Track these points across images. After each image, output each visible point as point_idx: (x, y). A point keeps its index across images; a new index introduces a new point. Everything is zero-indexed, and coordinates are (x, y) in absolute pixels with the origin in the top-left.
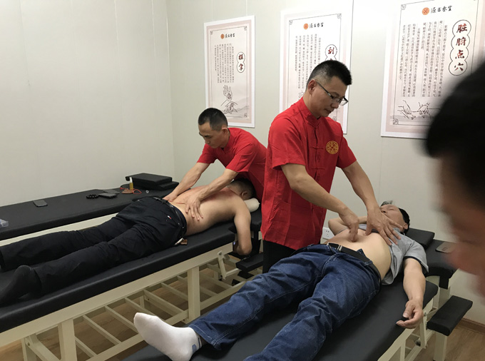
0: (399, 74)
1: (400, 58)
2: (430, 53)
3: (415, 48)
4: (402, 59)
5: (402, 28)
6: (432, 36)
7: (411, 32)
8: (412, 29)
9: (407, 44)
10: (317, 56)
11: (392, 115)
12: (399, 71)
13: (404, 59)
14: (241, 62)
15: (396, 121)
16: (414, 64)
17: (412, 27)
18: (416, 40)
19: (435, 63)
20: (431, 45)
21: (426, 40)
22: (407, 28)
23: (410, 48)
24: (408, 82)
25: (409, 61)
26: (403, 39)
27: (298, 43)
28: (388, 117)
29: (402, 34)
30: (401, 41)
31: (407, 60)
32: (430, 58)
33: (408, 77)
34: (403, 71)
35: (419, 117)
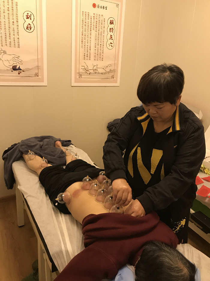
0: (81, 45)
1: (81, 33)
2: (97, 33)
3: (89, 29)
4: (82, 34)
5: (81, 13)
6: (98, 23)
7: (87, 18)
8: (87, 16)
9: (85, 25)
10: (15, 17)
11: (78, 71)
12: (81, 42)
15: (80, 75)
16: (89, 39)
17: (87, 14)
18: (90, 23)
19: (100, 41)
20: (98, 29)
21: (95, 24)
22: (84, 13)
23: (87, 29)
24: (86, 50)
25: (86, 37)
26: (83, 21)
28: (76, 73)
29: (82, 17)
30: (81, 22)
31: (85, 35)
32: (97, 37)
33: (86, 47)
34: (83, 43)
35: (93, 73)
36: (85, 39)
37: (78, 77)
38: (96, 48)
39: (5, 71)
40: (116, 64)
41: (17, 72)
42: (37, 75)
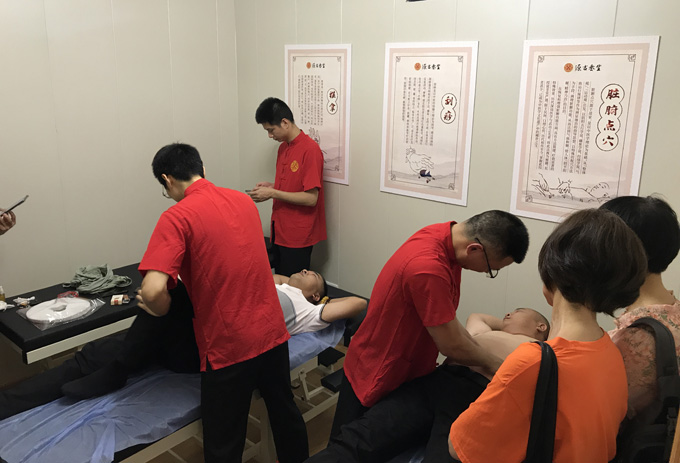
0: (534, 140)
1: (536, 120)
2: (573, 119)
3: (555, 112)
4: (538, 122)
5: (539, 84)
6: (575, 98)
7: (551, 91)
8: (551, 88)
9: (546, 105)
10: (431, 104)
11: (524, 189)
12: (534, 137)
13: (542, 122)
14: (333, 101)
15: (529, 198)
16: (553, 131)
17: (551, 84)
18: (556, 101)
19: (578, 133)
20: (574, 109)
21: (568, 102)
22: (545, 85)
23: (549, 111)
24: (545, 151)
25: (547, 126)
26: (541, 98)
27: (407, 87)
28: (520, 192)
29: (539, 92)
30: (538, 100)
31: (544, 124)
32: (573, 124)
33: (546, 145)
34: (540, 137)
35: (559, 197)
36: (544, 131)
37: (524, 199)
38: (570, 148)
39: (411, 176)
40: (622, 185)
41: (425, 179)
42: (452, 187)
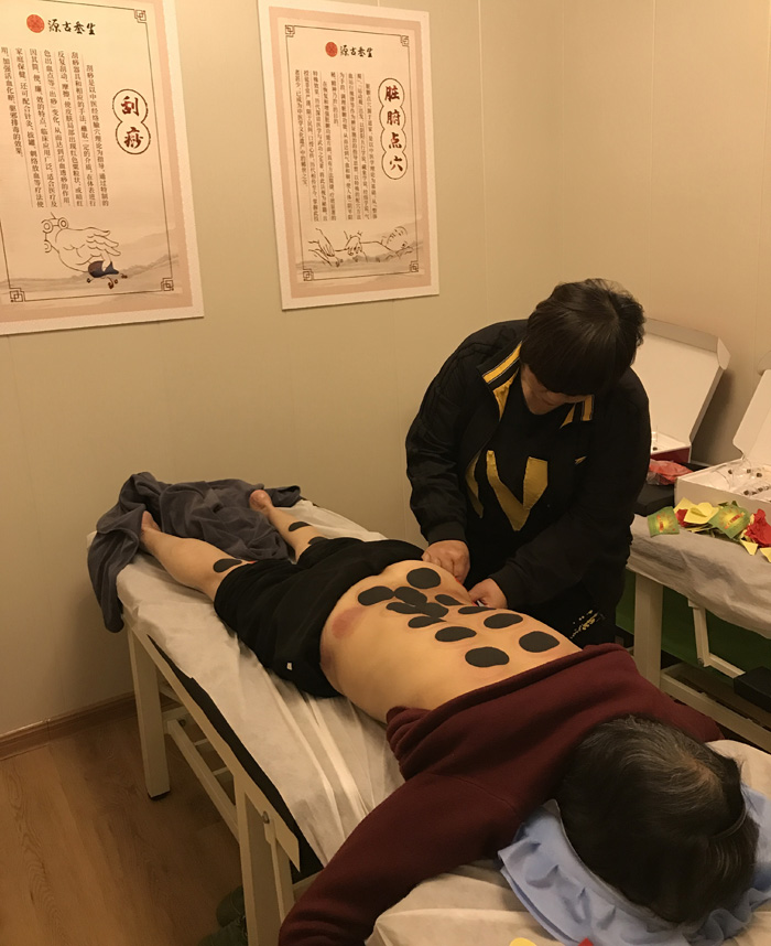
0: (300, 174)
1: (298, 139)
2: (349, 133)
3: (323, 121)
4: (302, 141)
5: (293, 76)
6: (348, 99)
7: (312, 89)
8: (312, 82)
9: (309, 112)
10: (88, 114)
11: (299, 260)
12: (300, 167)
13: (307, 141)
15: (308, 274)
16: (325, 154)
17: (311, 77)
18: (322, 105)
19: (359, 155)
20: (349, 118)
21: (339, 105)
22: (302, 76)
23: (314, 123)
24: (318, 190)
25: (316, 146)
26: (299, 100)
27: (15, 71)
28: (293, 266)
29: (295, 89)
30: (295, 102)
31: (311, 143)
32: (350, 144)
33: (318, 178)
34: (308, 167)
35: (349, 260)
36: (311, 155)
37: (300, 278)
38: (352, 180)
39: (66, 281)
40: (420, 225)
41: (105, 281)
42: (167, 285)
